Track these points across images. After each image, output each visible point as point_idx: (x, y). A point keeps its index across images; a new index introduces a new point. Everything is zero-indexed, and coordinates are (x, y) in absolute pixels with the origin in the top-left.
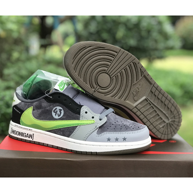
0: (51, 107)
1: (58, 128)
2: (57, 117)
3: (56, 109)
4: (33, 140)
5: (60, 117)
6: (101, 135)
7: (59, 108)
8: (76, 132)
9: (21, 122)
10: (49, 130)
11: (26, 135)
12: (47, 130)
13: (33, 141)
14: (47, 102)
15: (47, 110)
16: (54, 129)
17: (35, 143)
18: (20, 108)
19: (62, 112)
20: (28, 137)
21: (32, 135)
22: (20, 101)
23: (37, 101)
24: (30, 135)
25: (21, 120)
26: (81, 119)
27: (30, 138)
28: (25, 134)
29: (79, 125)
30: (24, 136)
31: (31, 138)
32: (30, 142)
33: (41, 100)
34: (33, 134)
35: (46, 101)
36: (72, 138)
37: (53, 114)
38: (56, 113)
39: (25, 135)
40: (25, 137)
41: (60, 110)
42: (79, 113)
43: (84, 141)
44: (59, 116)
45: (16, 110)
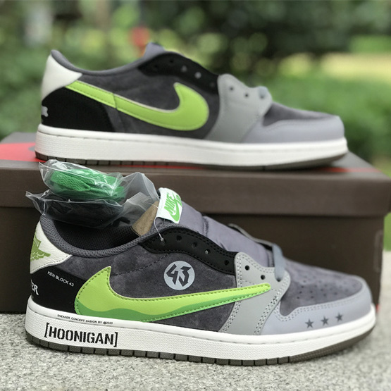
0: (160, 263)
1: (186, 313)
2: (178, 286)
3: (175, 266)
4: (116, 346)
5: (187, 286)
6: (290, 315)
7: (180, 264)
8: (235, 317)
9: (76, 307)
10: (160, 319)
11: (96, 337)
12: (156, 319)
13: (116, 350)
14: (149, 254)
15: (152, 272)
16: (175, 316)
17: (121, 353)
18: (73, 273)
19: (191, 273)
20: (101, 340)
21: (112, 336)
22: (69, 256)
23: (121, 252)
24: (107, 335)
25: (76, 303)
26: (238, 284)
27: (106, 343)
28: (91, 336)
29: (238, 299)
30: (91, 340)
31: (112, 343)
32: (108, 353)
33: (134, 249)
34: (117, 333)
35: (146, 252)
36: (226, 331)
37: (168, 280)
38: (174, 276)
39: (93, 339)
40: (93, 342)
41: (185, 270)
42: (233, 272)
43: (257, 335)
44: (184, 283)
45: (57, 277)
